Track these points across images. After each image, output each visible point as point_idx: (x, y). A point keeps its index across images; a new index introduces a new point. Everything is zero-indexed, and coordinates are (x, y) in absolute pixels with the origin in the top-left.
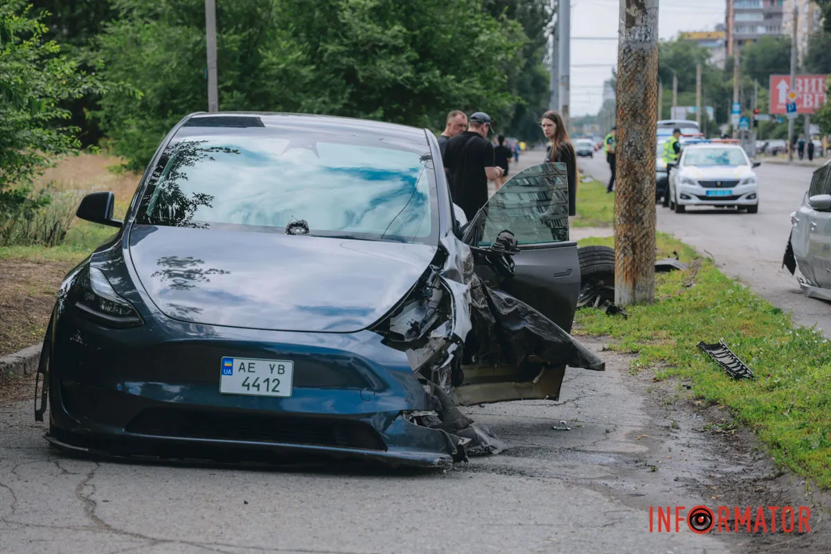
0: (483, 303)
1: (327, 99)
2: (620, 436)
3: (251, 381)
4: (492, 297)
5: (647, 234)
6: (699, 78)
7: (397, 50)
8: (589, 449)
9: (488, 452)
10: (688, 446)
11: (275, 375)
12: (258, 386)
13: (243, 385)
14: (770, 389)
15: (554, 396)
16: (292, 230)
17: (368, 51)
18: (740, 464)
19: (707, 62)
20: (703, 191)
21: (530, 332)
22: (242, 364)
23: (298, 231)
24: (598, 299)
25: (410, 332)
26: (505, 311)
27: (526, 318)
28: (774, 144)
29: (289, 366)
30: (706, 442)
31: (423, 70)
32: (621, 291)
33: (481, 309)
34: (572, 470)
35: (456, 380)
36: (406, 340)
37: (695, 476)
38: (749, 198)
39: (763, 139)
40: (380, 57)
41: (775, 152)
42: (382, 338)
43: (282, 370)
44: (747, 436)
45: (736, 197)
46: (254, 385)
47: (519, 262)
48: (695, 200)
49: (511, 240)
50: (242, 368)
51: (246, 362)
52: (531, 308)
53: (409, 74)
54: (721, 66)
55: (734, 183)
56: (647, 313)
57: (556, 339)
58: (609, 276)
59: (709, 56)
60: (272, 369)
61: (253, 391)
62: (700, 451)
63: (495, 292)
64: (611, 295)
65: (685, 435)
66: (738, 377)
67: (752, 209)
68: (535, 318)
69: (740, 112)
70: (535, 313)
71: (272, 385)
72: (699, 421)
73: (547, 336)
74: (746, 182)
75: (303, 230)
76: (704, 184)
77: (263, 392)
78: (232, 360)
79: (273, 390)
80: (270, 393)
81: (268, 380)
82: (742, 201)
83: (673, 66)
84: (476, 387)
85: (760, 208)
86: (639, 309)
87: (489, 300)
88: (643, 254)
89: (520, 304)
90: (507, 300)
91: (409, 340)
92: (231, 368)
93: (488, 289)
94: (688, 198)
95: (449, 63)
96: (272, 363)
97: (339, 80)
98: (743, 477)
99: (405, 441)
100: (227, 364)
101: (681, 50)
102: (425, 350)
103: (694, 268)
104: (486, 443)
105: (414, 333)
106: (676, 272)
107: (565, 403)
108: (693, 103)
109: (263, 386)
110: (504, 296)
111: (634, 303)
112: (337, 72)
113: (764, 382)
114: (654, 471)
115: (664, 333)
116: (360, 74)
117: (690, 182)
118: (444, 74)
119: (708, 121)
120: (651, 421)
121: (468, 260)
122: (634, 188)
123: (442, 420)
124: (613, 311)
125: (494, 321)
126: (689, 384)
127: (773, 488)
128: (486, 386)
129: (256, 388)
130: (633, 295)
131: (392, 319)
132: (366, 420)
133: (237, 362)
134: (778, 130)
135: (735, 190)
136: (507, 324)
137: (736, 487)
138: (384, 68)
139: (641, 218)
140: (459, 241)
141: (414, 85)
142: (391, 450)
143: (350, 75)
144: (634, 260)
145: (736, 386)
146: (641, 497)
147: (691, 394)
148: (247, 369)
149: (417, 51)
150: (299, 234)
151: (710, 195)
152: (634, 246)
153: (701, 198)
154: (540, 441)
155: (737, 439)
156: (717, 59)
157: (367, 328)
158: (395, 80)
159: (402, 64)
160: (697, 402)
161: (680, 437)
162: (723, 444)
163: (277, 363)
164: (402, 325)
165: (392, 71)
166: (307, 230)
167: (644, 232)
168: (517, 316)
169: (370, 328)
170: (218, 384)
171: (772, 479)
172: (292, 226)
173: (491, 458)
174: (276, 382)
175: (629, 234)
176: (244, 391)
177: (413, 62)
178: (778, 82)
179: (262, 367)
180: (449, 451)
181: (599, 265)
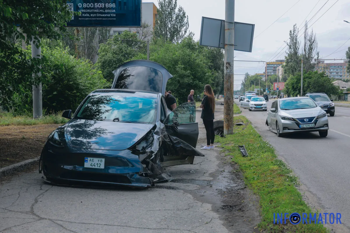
0: (168, 140)
1: (174, 87)
2: (207, 174)
3: (93, 164)
4: (171, 138)
5: (231, 118)
6: (259, 83)
7: (189, 76)
8: (196, 179)
9: (166, 181)
10: (225, 177)
11: (100, 162)
12: (95, 165)
13: (91, 165)
14: (250, 160)
15: (191, 163)
16: (115, 121)
17: (182, 76)
18: (236, 183)
19: (262, 80)
20: (255, 106)
21: (183, 147)
22: (90, 159)
23: (116, 120)
24: (220, 133)
25: (142, 149)
26: (175, 142)
27: (182, 143)
28: (274, 96)
29: (103, 160)
30: (230, 176)
31: (195, 81)
32: (225, 131)
33: (168, 141)
34: (188, 187)
35: (162, 160)
36: (141, 152)
37: (222, 188)
38: (265, 108)
39: (272, 95)
40: (185, 78)
41: (275, 98)
42: (132, 151)
43: (101, 161)
44: (241, 174)
45: (262, 108)
46: (94, 165)
47: (179, 128)
48: (254, 109)
49: (177, 123)
50: (90, 160)
51: (92, 159)
52: (183, 141)
53: (191, 81)
54: (264, 80)
55: (262, 105)
56: (230, 137)
57: (190, 149)
58: (223, 127)
59: (262, 79)
60: (99, 161)
61: (93, 167)
62: (227, 179)
63: (172, 137)
64: (223, 132)
65: (226, 174)
66: (244, 156)
67: (266, 110)
68: (184, 144)
69: (267, 90)
70: (183, 142)
71: (99, 165)
72: (231, 169)
73: (187, 148)
74: (264, 105)
75: (118, 120)
76: (255, 105)
77: (96, 167)
78: (87, 158)
79: (99, 167)
80: (98, 168)
81: (97, 164)
82: (263, 109)
83: (254, 81)
84: (168, 162)
85: (267, 110)
86: (229, 136)
87: (170, 139)
88: (230, 122)
89: (179, 140)
90: (176, 139)
91: (142, 152)
92: (87, 160)
93: (170, 136)
94: (252, 108)
95: (200, 79)
96: (99, 159)
97: (176, 83)
98: (236, 188)
99: (138, 181)
100: (86, 159)
101: (256, 77)
102: (145, 155)
103: (246, 125)
104: (165, 179)
105: (143, 149)
106: (242, 126)
107: (198, 163)
108: (258, 88)
109: (96, 165)
110: (175, 138)
111: (228, 134)
112: (176, 81)
113: (249, 158)
114: (211, 187)
115: (232, 142)
116: (181, 82)
117: (252, 104)
118: (199, 82)
119: (262, 91)
120: (218, 169)
121: (163, 128)
122: (228, 107)
123: (153, 173)
124: (222, 136)
125: (172, 144)
126: (232, 157)
127: (242, 192)
128: (171, 161)
129: (94, 166)
130: (228, 132)
131: (137, 146)
132: (125, 175)
133: (89, 159)
134: (275, 94)
135: (262, 106)
136: (175, 145)
137: (232, 192)
138: (186, 80)
139: (230, 114)
140: (161, 123)
141: (193, 83)
142: (133, 184)
143: (179, 82)
144: (228, 124)
145: (242, 158)
146: (204, 197)
147: (231, 160)
148: (92, 161)
149: (193, 76)
150: (116, 122)
151: (257, 107)
152: (228, 121)
153: (254, 108)
154: (185, 177)
155: (239, 175)
156: (264, 79)
157: (127, 149)
158: (188, 83)
159: (190, 79)
160: (232, 163)
161: (224, 174)
162: (234, 176)
163: (100, 159)
164: (140, 148)
165: (188, 81)
166: (119, 120)
167: (230, 117)
168: (179, 143)
169: (128, 149)
170: (83, 165)
171: (243, 189)
172: (115, 119)
173: (167, 183)
174: (100, 164)
175: (227, 118)
176: (91, 167)
177: (193, 79)
178: (275, 84)
179: (96, 160)
180: (150, 183)
181: (220, 125)
